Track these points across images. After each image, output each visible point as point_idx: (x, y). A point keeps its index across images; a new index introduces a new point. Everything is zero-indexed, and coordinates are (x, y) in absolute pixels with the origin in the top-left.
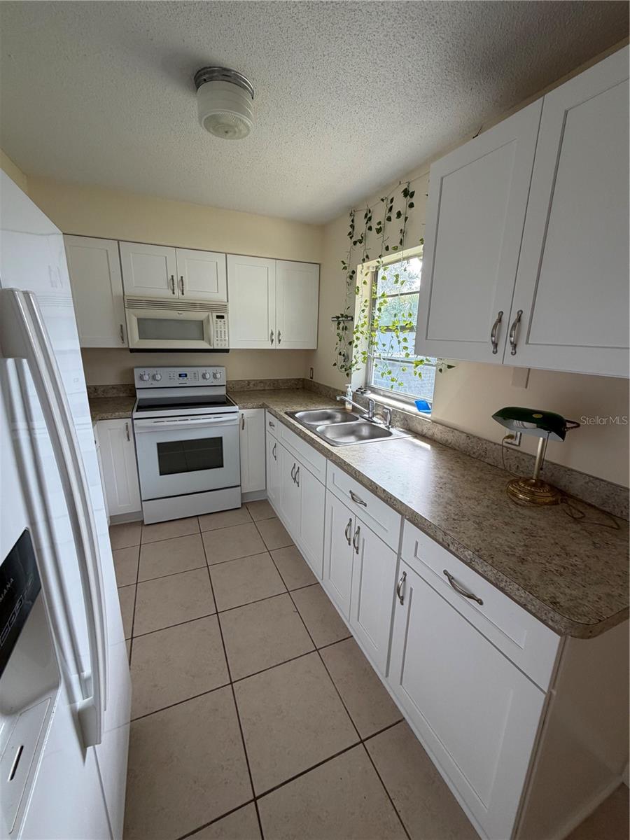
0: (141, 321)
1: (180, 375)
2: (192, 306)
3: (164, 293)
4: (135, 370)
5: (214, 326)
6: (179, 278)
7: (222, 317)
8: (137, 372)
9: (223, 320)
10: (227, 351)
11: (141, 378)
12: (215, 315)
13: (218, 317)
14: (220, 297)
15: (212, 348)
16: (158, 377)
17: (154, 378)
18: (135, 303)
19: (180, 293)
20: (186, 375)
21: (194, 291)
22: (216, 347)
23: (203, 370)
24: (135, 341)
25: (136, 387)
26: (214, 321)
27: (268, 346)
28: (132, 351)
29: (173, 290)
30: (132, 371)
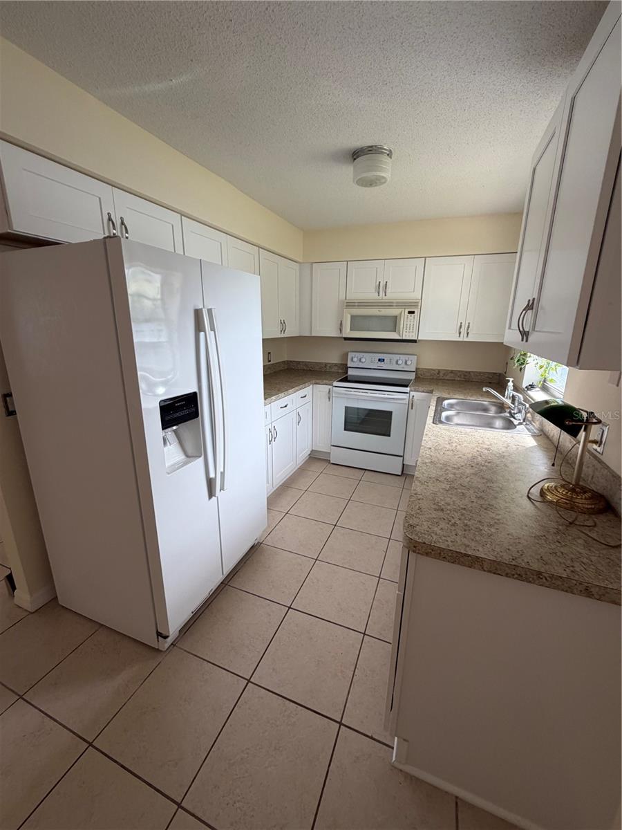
0: (352, 317)
1: (379, 360)
2: (389, 305)
3: (372, 296)
4: (349, 353)
5: (406, 320)
6: (385, 283)
7: (413, 312)
8: (350, 355)
9: (413, 315)
10: (415, 341)
11: (352, 360)
12: (407, 311)
13: (410, 312)
14: (415, 295)
15: (401, 338)
16: (363, 360)
17: (360, 360)
18: (350, 305)
19: (384, 294)
20: (384, 360)
21: (393, 294)
22: (404, 338)
23: (397, 357)
24: (347, 333)
25: (348, 366)
26: (406, 317)
27: (456, 338)
28: (346, 339)
29: (379, 293)
30: (346, 354)
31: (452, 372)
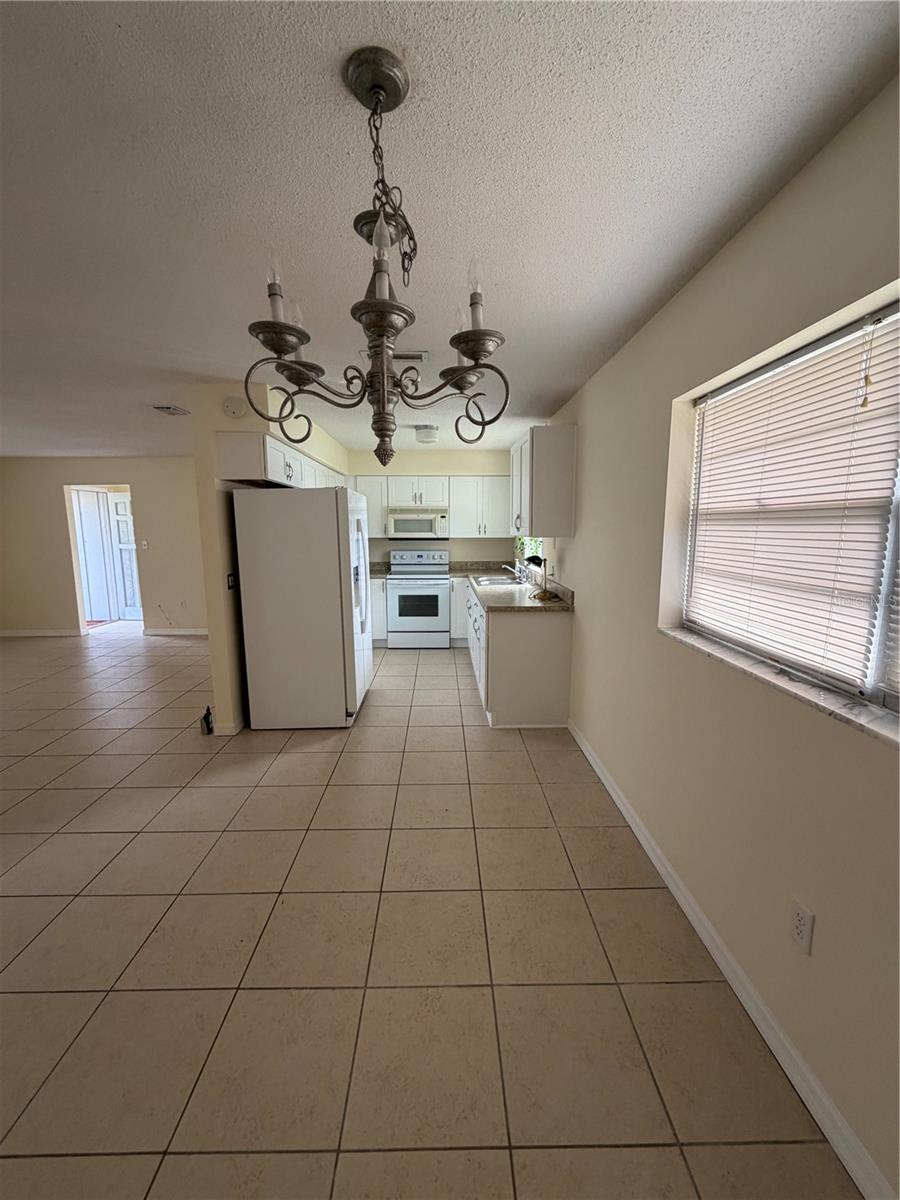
0: (396, 522)
1: (419, 557)
2: (426, 511)
3: (411, 504)
4: (391, 551)
5: (439, 523)
6: (420, 494)
7: (444, 517)
8: (393, 553)
9: (444, 519)
10: (447, 539)
11: (394, 557)
12: (440, 516)
13: (442, 517)
14: (444, 504)
15: (436, 537)
16: (404, 557)
17: (402, 557)
18: (393, 511)
19: (420, 503)
20: (422, 557)
21: (427, 503)
22: (440, 537)
23: (433, 553)
24: (392, 534)
25: (390, 563)
26: (439, 519)
27: (478, 536)
28: (390, 539)
29: (416, 502)
30: (389, 553)
31: (476, 563)
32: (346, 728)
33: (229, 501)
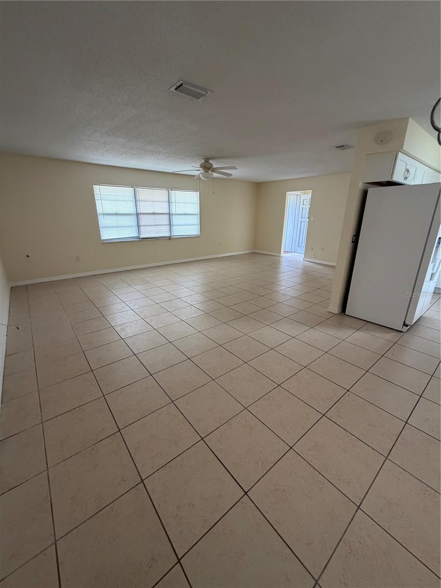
32: (401, 331)
33: (365, 194)
